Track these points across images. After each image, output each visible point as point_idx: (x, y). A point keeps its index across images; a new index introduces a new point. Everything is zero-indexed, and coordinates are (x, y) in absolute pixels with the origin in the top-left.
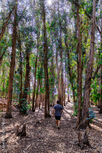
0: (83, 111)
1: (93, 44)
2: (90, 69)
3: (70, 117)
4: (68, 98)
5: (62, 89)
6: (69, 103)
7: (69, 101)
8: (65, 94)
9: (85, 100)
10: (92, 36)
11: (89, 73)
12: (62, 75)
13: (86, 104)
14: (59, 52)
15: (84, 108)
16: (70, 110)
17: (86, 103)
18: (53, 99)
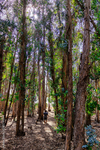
0: (75, 131)
1: (87, 31)
2: (86, 63)
3: (51, 134)
4: (49, 107)
5: (43, 98)
6: (50, 112)
7: (50, 111)
8: (46, 103)
9: (79, 112)
10: (87, 22)
11: (84, 69)
12: (44, 82)
13: (81, 119)
14: (41, 57)
15: (78, 126)
16: (51, 122)
17: (80, 117)
18: (33, 108)
